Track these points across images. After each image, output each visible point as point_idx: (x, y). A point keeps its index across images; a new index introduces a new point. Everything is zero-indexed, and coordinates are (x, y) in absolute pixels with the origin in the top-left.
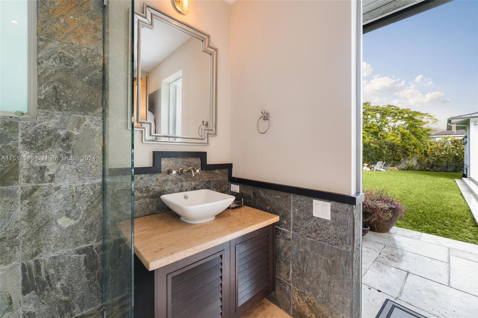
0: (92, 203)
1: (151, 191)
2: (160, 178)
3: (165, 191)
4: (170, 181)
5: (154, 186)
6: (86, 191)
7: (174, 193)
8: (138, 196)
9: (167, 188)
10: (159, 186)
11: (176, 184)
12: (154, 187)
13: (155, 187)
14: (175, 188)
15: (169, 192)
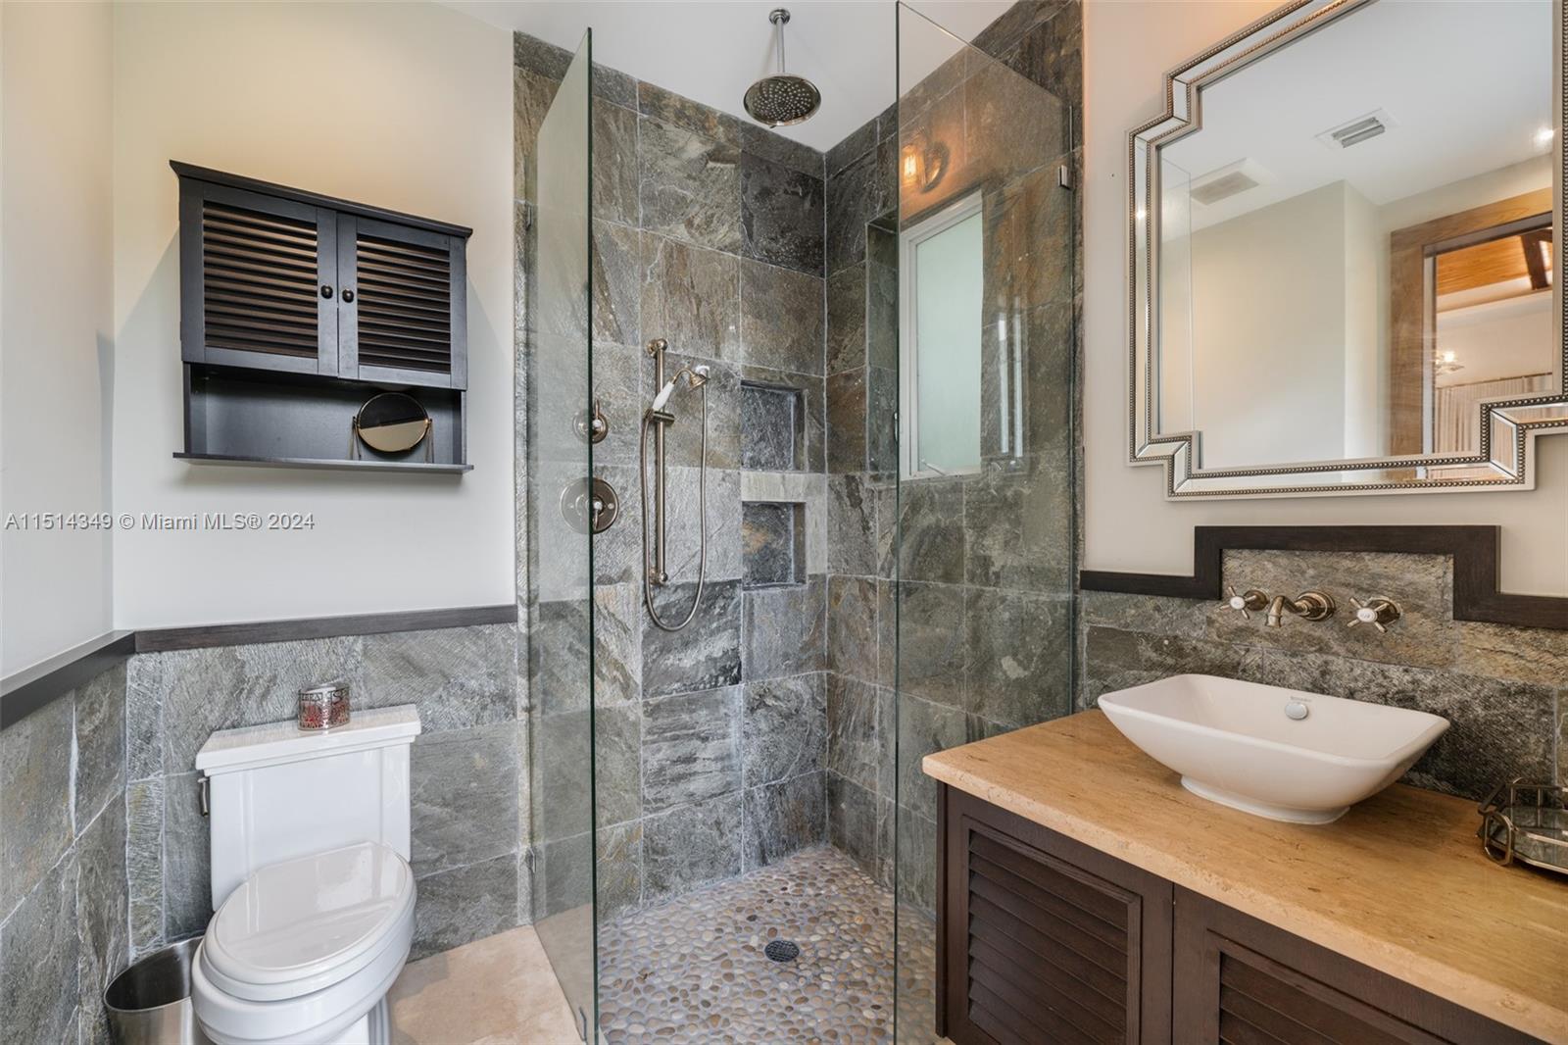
0: (1050, 642)
1: (1189, 655)
2: (1220, 619)
3: (1244, 671)
4: (1261, 637)
5: (1198, 640)
6: (1041, 615)
7: (1284, 686)
8: (1149, 657)
9: (1252, 659)
10: (1217, 645)
11: (1294, 655)
12: (1200, 645)
13: (1202, 644)
14: (1287, 669)
15: (1259, 676)
